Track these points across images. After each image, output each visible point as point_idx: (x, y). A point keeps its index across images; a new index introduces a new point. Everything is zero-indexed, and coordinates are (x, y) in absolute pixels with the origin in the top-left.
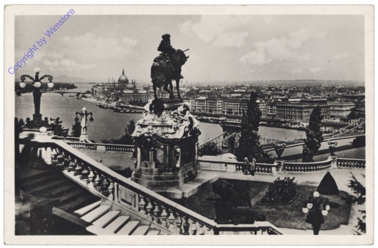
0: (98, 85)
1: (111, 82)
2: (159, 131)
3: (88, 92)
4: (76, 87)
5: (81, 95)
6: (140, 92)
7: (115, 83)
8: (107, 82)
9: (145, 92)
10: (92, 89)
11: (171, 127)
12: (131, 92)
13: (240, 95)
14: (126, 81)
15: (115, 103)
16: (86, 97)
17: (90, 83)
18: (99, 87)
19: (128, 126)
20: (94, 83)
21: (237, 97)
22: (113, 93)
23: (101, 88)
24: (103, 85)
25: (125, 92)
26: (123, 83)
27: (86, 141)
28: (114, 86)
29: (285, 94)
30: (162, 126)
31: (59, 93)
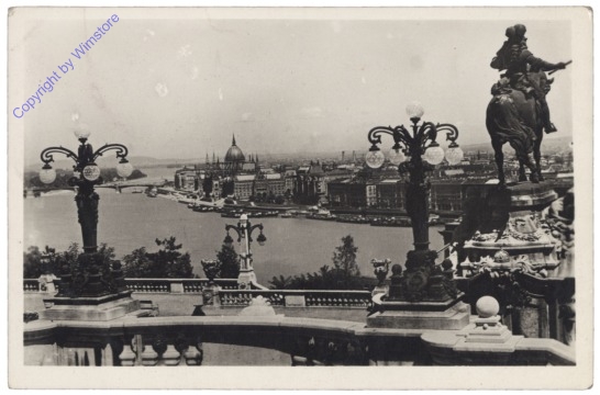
0: (186, 169)
1: (211, 161)
2: (526, 264)
3: (168, 183)
4: (144, 176)
5: (155, 190)
6: (269, 177)
7: (218, 163)
8: (204, 161)
9: (278, 176)
10: (176, 177)
11: (547, 251)
12: (252, 177)
13: (461, 172)
14: (241, 159)
15: (223, 200)
16: (166, 193)
17: (170, 167)
18: (189, 173)
19: (340, 249)
20: (178, 166)
21: (457, 176)
22: (215, 182)
23: (194, 173)
24: (197, 168)
25: (240, 178)
26: (235, 162)
27: (253, 287)
28: (219, 169)
29: (549, 165)
30: (531, 252)
31: (114, 187)
